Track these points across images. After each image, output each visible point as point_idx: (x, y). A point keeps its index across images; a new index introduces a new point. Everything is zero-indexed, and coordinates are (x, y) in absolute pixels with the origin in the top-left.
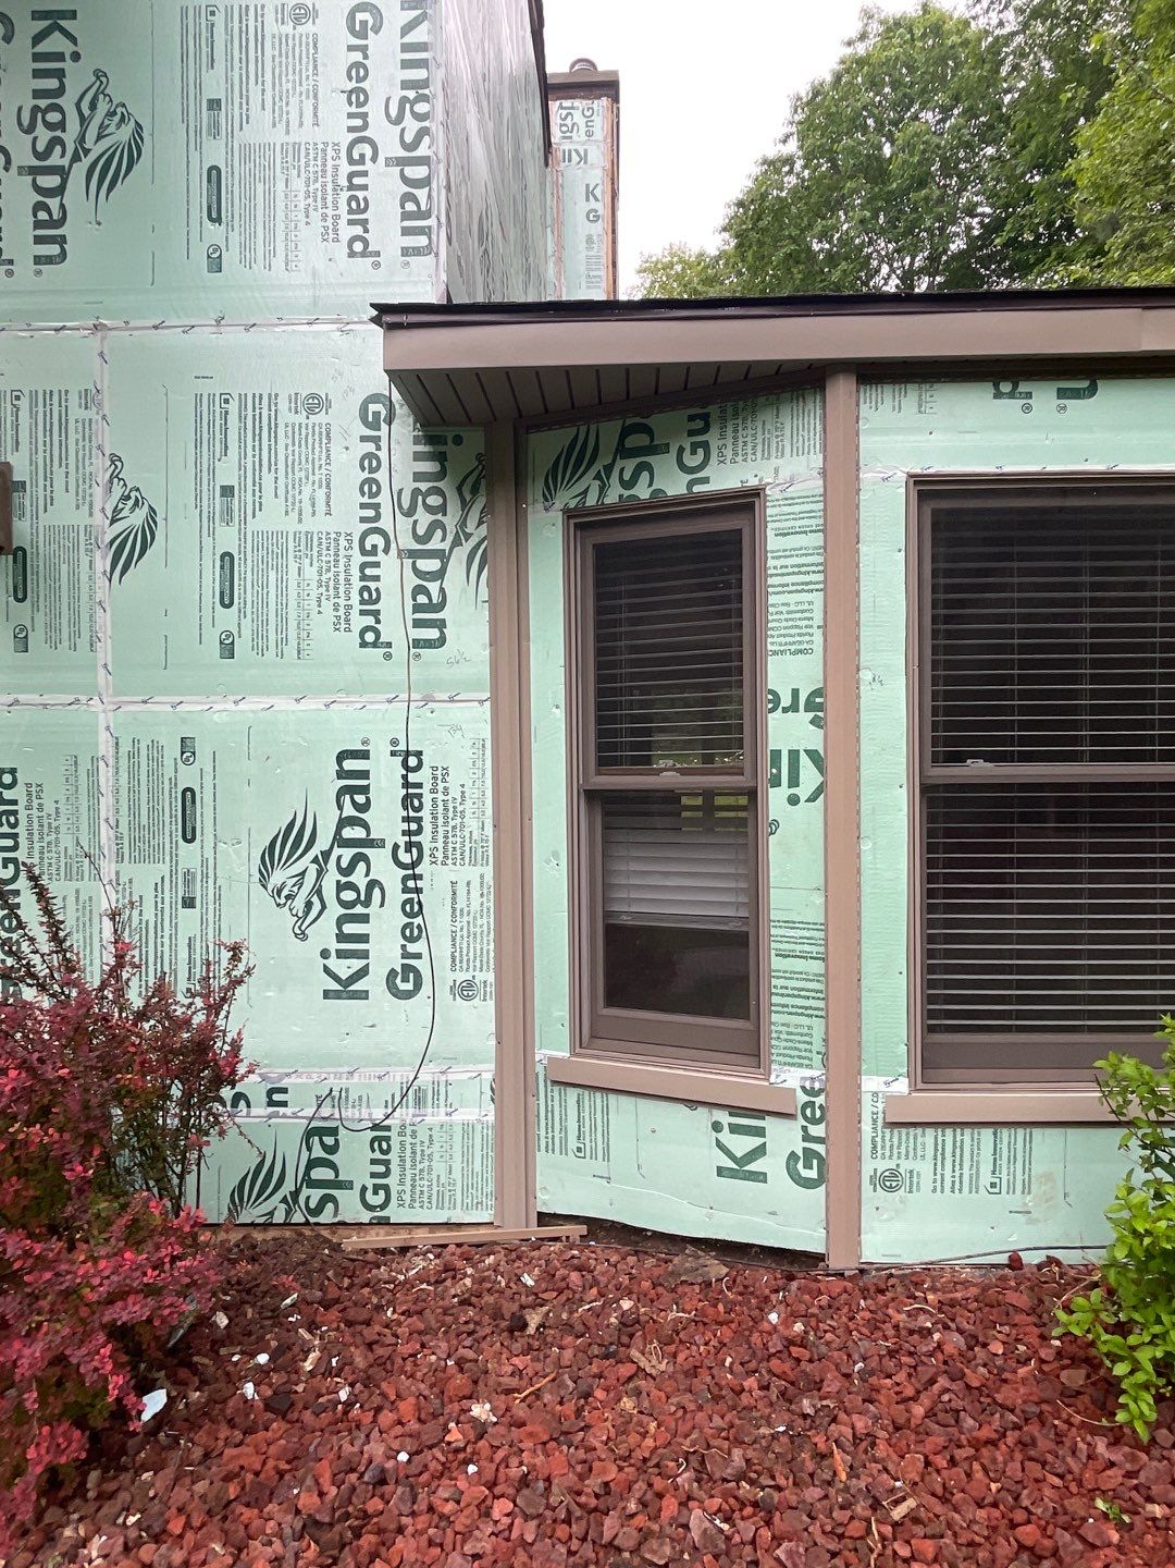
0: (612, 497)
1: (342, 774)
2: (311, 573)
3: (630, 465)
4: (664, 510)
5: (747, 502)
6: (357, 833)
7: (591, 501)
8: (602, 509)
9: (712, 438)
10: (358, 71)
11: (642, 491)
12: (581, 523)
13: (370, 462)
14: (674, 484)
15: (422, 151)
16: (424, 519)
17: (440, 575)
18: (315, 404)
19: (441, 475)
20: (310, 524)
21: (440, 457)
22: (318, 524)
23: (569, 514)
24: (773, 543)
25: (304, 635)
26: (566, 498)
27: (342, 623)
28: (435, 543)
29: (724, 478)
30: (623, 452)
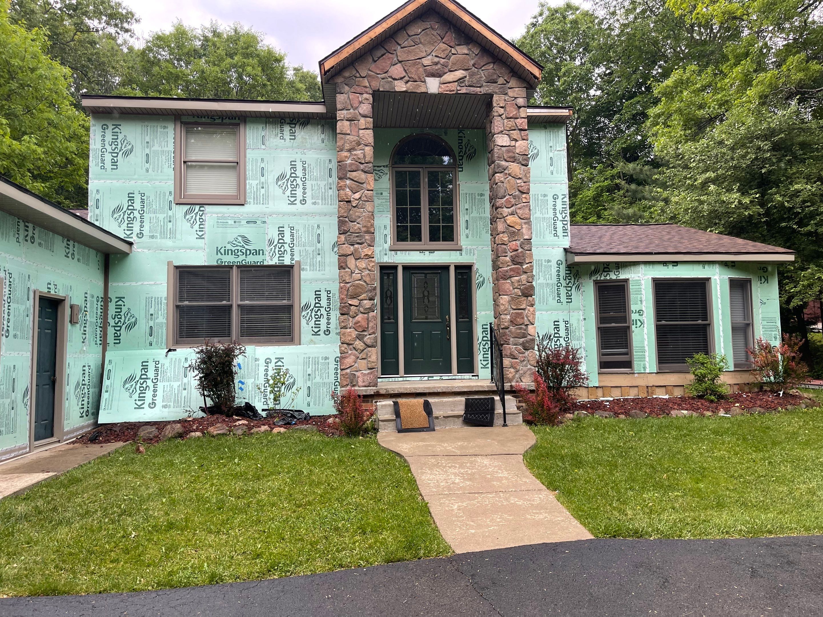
0: (603, 278)
1: (554, 325)
2: (548, 290)
3: (605, 274)
4: (611, 281)
5: (626, 281)
6: (558, 335)
7: (599, 279)
8: (600, 280)
9: (620, 270)
10: (555, 205)
11: (608, 278)
12: (596, 282)
13: (558, 271)
14: (614, 277)
15: (566, 219)
16: (568, 281)
17: (571, 290)
18: (549, 261)
19: (570, 273)
20: (548, 282)
21: (570, 271)
22: (549, 282)
23: (594, 281)
24: (631, 287)
25: (547, 300)
26: (594, 278)
27: (554, 299)
28: (570, 285)
29: (622, 276)
30: (604, 271)
